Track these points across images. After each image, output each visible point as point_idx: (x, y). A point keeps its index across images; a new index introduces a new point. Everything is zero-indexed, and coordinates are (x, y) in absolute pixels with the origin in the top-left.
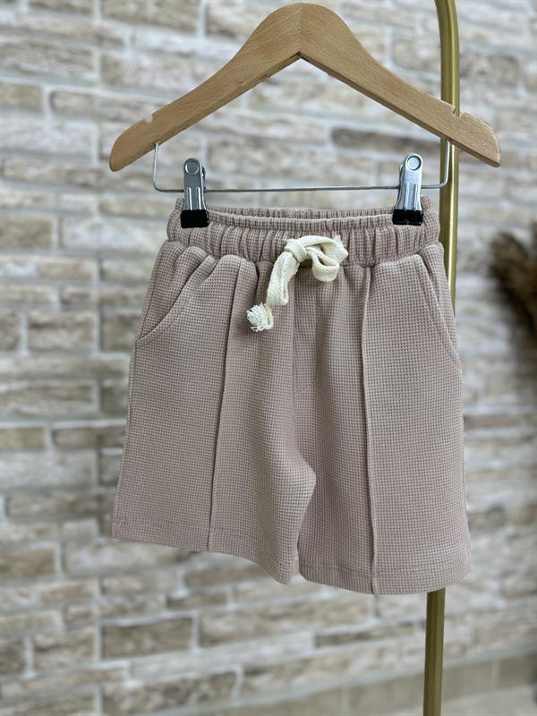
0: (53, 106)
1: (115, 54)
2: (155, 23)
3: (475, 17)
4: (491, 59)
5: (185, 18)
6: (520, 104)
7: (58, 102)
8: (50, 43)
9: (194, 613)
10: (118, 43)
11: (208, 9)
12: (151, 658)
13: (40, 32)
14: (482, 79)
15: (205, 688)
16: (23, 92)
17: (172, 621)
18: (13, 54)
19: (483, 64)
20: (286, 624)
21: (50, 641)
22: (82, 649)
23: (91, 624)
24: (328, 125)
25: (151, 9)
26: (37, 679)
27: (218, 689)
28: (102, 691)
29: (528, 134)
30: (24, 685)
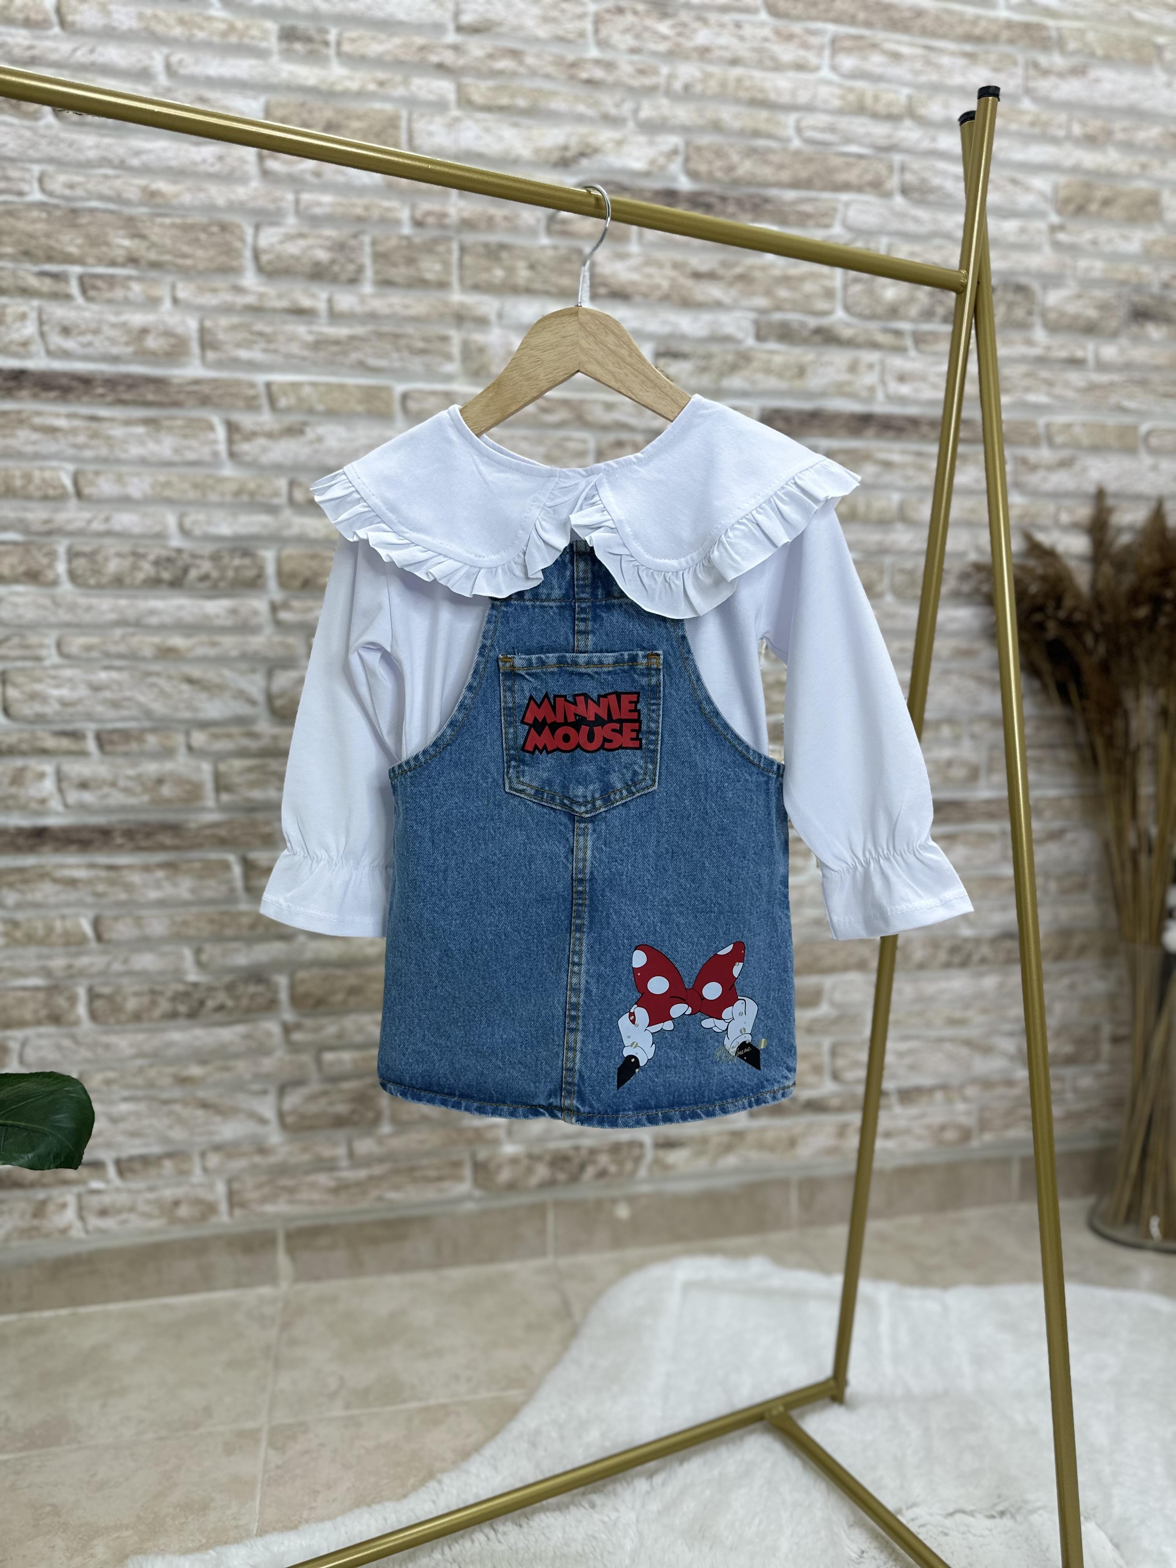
0: (405, 410)
1: (479, 337)
2: (529, 291)
5: (565, 281)
6: (1037, 351)
7: (412, 405)
8: (399, 331)
10: (482, 322)
13: (388, 317)
16: (371, 395)
18: (357, 349)
24: (756, 405)
25: (523, 274)
26: (395, 1134)
27: (620, 1163)
28: (473, 1156)
29: (1049, 394)
30: (380, 1141)
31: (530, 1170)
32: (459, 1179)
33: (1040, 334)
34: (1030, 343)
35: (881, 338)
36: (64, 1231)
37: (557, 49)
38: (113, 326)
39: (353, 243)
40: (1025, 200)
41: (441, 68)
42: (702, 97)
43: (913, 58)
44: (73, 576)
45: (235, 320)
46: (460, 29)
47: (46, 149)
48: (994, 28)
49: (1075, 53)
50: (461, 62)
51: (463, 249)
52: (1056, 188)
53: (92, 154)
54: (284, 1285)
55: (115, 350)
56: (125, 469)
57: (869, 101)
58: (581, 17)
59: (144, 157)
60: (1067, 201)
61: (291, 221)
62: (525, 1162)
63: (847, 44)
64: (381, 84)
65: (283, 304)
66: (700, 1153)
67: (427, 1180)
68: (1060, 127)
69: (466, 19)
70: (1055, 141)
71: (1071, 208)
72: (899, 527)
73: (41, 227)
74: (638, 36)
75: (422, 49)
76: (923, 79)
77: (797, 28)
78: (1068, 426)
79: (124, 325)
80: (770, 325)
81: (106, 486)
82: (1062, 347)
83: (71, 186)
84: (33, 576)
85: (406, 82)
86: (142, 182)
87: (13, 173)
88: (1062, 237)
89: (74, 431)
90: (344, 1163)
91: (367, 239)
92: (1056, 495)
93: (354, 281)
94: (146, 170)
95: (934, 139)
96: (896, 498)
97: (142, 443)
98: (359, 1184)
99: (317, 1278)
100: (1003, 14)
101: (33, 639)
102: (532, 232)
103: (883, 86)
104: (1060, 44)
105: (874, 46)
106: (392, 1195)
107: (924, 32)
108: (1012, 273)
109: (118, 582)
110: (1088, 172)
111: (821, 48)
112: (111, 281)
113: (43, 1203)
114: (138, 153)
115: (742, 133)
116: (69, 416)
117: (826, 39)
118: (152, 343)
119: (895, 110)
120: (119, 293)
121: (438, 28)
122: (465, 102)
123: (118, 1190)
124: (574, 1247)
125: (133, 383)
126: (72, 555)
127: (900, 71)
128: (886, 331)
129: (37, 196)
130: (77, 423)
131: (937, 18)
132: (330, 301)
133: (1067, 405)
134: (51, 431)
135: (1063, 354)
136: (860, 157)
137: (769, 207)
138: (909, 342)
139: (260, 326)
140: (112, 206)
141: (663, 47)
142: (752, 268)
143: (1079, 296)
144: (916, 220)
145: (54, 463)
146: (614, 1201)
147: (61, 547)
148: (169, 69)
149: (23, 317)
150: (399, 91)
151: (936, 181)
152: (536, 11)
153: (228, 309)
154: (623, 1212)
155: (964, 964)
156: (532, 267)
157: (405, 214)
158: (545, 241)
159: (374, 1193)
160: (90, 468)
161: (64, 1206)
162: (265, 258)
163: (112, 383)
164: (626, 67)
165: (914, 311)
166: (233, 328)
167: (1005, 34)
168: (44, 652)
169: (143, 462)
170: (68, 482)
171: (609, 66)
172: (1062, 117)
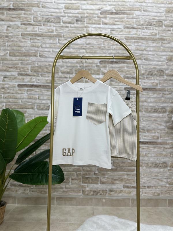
2: (94, 74)
3: (153, 64)
4: (157, 71)
5: (98, 73)
6: (165, 79)
9: (99, 177)
11: (102, 70)
12: (91, 184)
14: (156, 75)
15: (101, 192)
17: (95, 177)
19: (156, 72)
20: (117, 182)
21: (74, 178)
22: (79, 180)
23: (81, 176)
24: (123, 87)
25: (93, 72)
26: (71, 185)
27: (104, 193)
28: (82, 189)
29: (167, 84)
30: (69, 186)
31: (90, 193)
32: (80, 192)
33: (165, 77)
34: (164, 78)
35: (141, 78)
36: (28, 193)
37: (98, 46)
38: (44, 79)
39: (72, 69)
40: (162, 59)
41: (84, 49)
42: (117, 50)
43: (145, 43)
44: (37, 108)
45: (58, 78)
46: (86, 44)
47: (38, 60)
48: (156, 39)
49: (168, 41)
50: (86, 48)
51: (86, 69)
52: (167, 58)
53: (43, 60)
54: (55, 205)
55: (44, 82)
56: (44, 96)
57: (139, 49)
58: (101, 42)
59: (49, 61)
60: (168, 59)
61: (65, 67)
62: (90, 191)
63: (136, 42)
64: (76, 51)
65: (63, 76)
66: (116, 193)
67: (76, 192)
68: (167, 50)
69: (87, 43)
70: (166, 52)
71: (169, 60)
72: (145, 102)
73: (37, 69)
74: (108, 43)
75: (82, 47)
76: (147, 45)
77: (129, 41)
78: (170, 89)
79: (45, 79)
80: (125, 77)
81: (42, 98)
82: (169, 78)
83: (40, 64)
84: (32, 108)
85: (79, 50)
86: (48, 63)
87: (34, 63)
88: (168, 64)
89: (38, 91)
90: (64, 188)
91: (74, 69)
92: (169, 98)
93: (72, 74)
94: (49, 62)
95: (148, 53)
96: (144, 99)
97: (46, 92)
98: (66, 191)
99: (60, 205)
100: (158, 37)
101: (31, 116)
102: (94, 67)
103: (141, 47)
104: (166, 40)
105: (140, 42)
106: (71, 194)
107: (146, 40)
108: (160, 69)
109: (42, 109)
110: (171, 55)
111: (132, 43)
112: (44, 74)
113: (25, 189)
114: (48, 60)
115: (122, 54)
116: (38, 90)
117: (133, 42)
118: (48, 81)
119: (143, 50)
120: (45, 76)
121: (84, 44)
122: (87, 52)
123: (35, 188)
124: (96, 205)
125: (46, 86)
126: (37, 106)
127: (144, 45)
128: (142, 77)
129: (37, 65)
130: (39, 90)
131: (148, 38)
132: (69, 76)
133: (170, 86)
134: (36, 91)
135: (169, 79)
136: (138, 55)
137: (125, 62)
138: (146, 78)
139: (61, 79)
140: (45, 66)
141: (111, 44)
142: (123, 70)
143: (171, 71)
144: (146, 63)
145: (36, 95)
146: (103, 199)
147: (36, 105)
148: (52, 51)
149: (34, 79)
150: (79, 52)
151: (149, 58)
152: (96, 41)
153: (57, 77)
154: (104, 201)
155: (157, 167)
156: (94, 71)
157: (79, 66)
158: (96, 68)
159: (68, 193)
160: (40, 96)
161: (28, 190)
162: (62, 71)
163: (43, 86)
164: (107, 47)
165: (146, 74)
166: (58, 79)
167: (158, 39)
168: (32, 117)
169: (46, 95)
170: (37, 97)
171: (104, 47)
172: (167, 49)
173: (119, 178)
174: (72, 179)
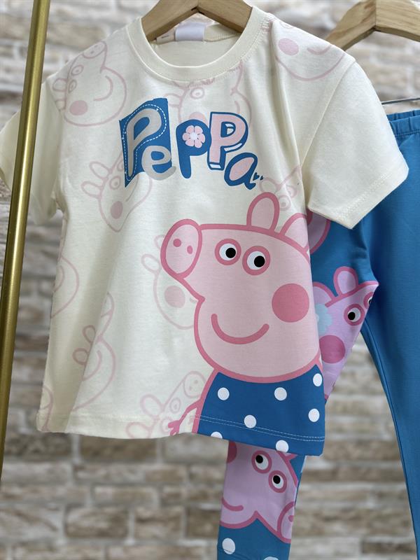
173: (345, 511)
174: (141, 521)
